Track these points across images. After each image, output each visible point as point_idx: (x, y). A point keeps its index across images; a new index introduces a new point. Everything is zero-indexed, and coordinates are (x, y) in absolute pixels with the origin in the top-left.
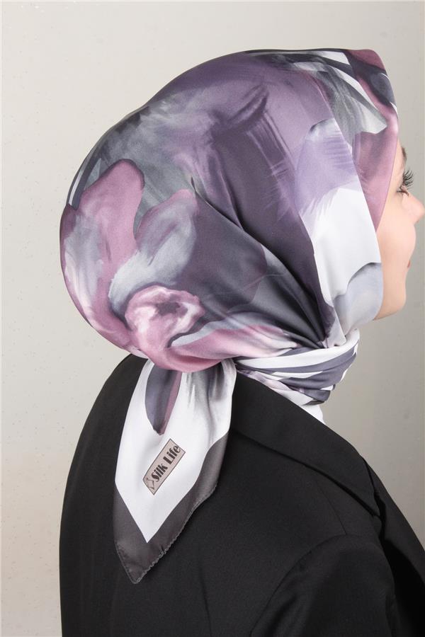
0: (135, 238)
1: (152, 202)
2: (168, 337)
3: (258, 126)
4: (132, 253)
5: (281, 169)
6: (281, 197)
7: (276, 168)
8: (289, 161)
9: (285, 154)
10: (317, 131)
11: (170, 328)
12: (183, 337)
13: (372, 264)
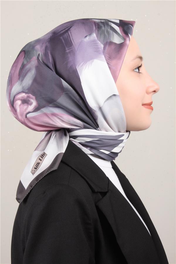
0: (19, 76)
1: (25, 62)
2: (25, 113)
3: (65, 35)
4: (17, 81)
5: (70, 50)
6: (69, 60)
7: (68, 50)
8: (74, 47)
9: (72, 44)
10: (88, 38)
11: (26, 109)
12: (31, 113)
13: (114, 95)
